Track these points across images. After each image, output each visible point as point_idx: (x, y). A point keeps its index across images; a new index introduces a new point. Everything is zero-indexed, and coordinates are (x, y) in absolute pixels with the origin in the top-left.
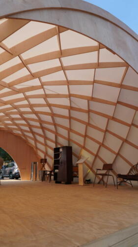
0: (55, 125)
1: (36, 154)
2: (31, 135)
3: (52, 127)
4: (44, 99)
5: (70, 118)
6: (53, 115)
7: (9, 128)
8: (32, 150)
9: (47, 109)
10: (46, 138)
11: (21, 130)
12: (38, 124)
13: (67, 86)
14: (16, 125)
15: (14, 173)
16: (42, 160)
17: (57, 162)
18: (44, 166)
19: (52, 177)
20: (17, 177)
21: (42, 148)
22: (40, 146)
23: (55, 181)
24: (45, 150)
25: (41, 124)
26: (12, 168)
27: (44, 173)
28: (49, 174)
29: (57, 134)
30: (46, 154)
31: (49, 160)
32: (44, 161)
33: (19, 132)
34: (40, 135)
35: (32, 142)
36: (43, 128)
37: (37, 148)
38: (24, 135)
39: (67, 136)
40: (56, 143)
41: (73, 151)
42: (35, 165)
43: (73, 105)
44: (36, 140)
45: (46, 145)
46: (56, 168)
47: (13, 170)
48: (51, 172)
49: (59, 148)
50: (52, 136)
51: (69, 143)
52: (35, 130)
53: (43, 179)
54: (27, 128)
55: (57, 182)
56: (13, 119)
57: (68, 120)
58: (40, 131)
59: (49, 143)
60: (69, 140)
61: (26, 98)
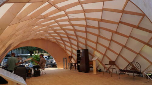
0: (77, 36)
1: (66, 52)
2: (61, 42)
3: (75, 38)
4: (68, 22)
5: (86, 32)
6: (75, 30)
7: (48, 38)
8: (63, 51)
9: (71, 27)
10: (71, 43)
12: (66, 36)
13: (83, 14)
14: (52, 36)
15: (53, 63)
16: (69, 56)
17: (78, 59)
18: (71, 60)
19: (77, 67)
20: (54, 66)
21: (70, 49)
23: (78, 71)
24: (72, 50)
26: (52, 60)
27: (72, 64)
28: (74, 66)
29: (78, 42)
30: (72, 53)
31: (73, 56)
32: (71, 57)
33: (55, 40)
34: (67, 42)
35: (63, 46)
36: (69, 38)
37: (66, 49)
38: (58, 42)
39: (85, 43)
40: (78, 46)
41: (89, 51)
42: (65, 59)
43: (88, 24)
44: (65, 45)
45: (71, 47)
46: (78, 62)
47: (53, 61)
48: (75, 64)
49: (80, 50)
50: (75, 43)
51: (86, 47)
52: (64, 39)
53: (71, 68)
54: (59, 38)
57: (85, 34)
58: (67, 40)
59: (73, 46)
60: (86, 45)
61: (57, 22)
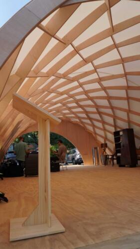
0: (112, 108)
1: (95, 139)
2: (88, 121)
3: (110, 111)
5: (128, 98)
6: (109, 98)
7: (67, 117)
8: (92, 136)
9: (102, 94)
10: (104, 122)
11: (79, 118)
12: (94, 110)
13: (121, 65)
14: (73, 113)
15: (76, 159)
16: (102, 144)
17: (118, 146)
18: (105, 150)
19: (115, 161)
20: (79, 162)
21: (101, 133)
22: (98, 131)
23: (118, 165)
24: (105, 135)
25: (97, 109)
26: (74, 155)
27: (106, 157)
28: (111, 159)
29: (115, 118)
30: (106, 138)
31: (109, 144)
32: (105, 146)
33: (78, 120)
34: (98, 121)
35: (90, 128)
36: (100, 113)
37: (96, 134)
38: (82, 122)
39: (126, 118)
40: (115, 126)
41: (135, 133)
42: (96, 150)
43: (131, 84)
44: (94, 126)
45: (104, 129)
46: (117, 152)
47: (75, 156)
48: (113, 156)
49: (119, 132)
50: (110, 120)
51: (129, 126)
52: (92, 116)
53: (106, 163)
54: (84, 115)
55: (121, 166)
56: (70, 109)
57: (126, 102)
58: (97, 116)
59: (108, 127)
60: (129, 122)
61: (81, 85)
